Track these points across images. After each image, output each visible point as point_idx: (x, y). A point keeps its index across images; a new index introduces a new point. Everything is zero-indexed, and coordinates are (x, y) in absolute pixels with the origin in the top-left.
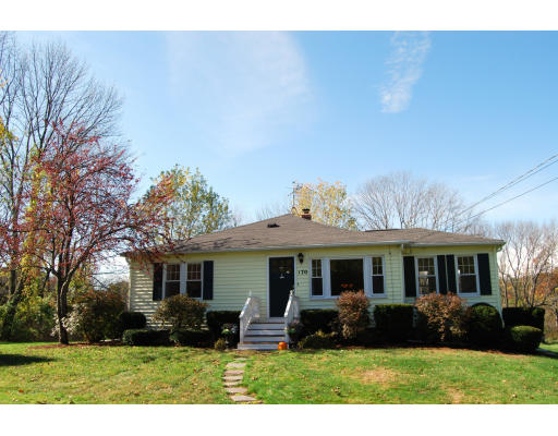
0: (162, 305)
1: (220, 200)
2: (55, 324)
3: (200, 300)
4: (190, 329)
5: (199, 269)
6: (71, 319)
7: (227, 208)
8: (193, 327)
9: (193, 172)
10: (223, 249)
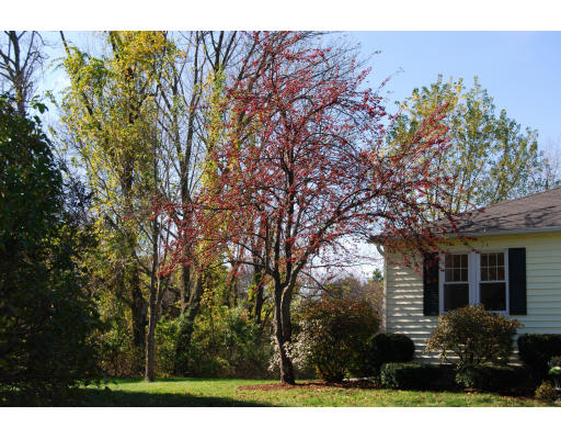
0: (442, 322)
1: (523, 132)
2: (272, 352)
3: (504, 315)
4: (490, 364)
5: (501, 261)
6: (298, 345)
7: (535, 147)
8: (496, 362)
9: (469, 85)
10: (542, 227)
